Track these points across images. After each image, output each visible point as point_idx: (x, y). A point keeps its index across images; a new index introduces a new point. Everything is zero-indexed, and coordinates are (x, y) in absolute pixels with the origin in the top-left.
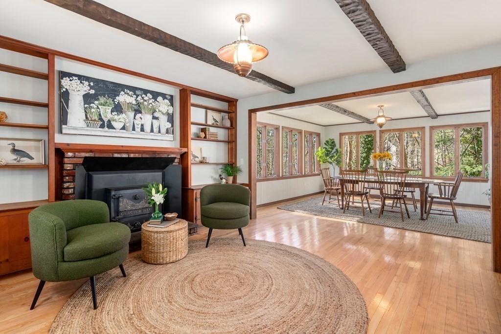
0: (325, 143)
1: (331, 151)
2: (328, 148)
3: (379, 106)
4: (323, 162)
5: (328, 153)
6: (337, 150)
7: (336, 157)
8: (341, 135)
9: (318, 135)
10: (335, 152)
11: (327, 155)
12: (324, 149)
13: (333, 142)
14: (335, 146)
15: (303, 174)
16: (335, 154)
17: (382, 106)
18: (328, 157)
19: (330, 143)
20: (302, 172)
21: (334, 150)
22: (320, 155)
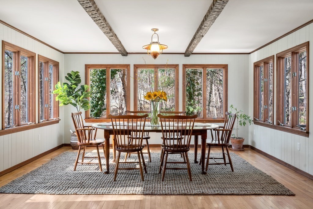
0: (66, 77)
1: (75, 88)
2: (70, 84)
3: (153, 30)
4: (65, 104)
5: (69, 91)
6: (83, 87)
7: (82, 97)
8: (87, 67)
9: (56, 65)
10: (79, 90)
11: (69, 94)
12: (66, 86)
13: (78, 76)
14: (79, 81)
15: (37, 122)
16: (80, 93)
17: (157, 30)
18: (70, 97)
19: (74, 77)
20: (35, 121)
21: (79, 87)
22: (60, 93)
